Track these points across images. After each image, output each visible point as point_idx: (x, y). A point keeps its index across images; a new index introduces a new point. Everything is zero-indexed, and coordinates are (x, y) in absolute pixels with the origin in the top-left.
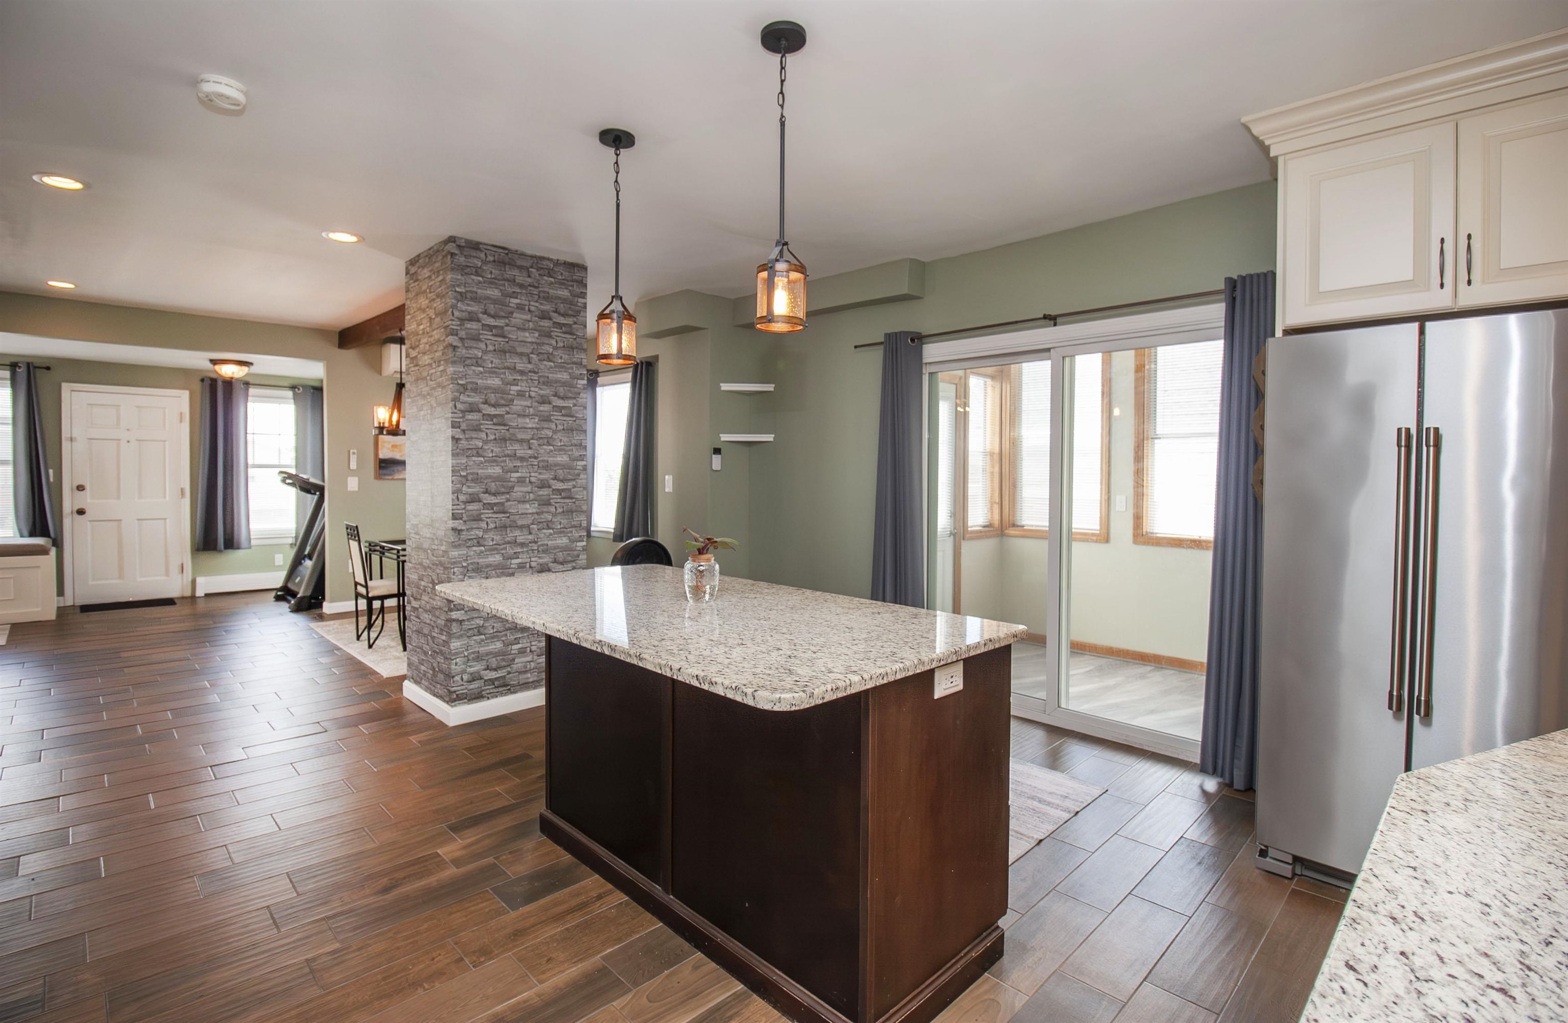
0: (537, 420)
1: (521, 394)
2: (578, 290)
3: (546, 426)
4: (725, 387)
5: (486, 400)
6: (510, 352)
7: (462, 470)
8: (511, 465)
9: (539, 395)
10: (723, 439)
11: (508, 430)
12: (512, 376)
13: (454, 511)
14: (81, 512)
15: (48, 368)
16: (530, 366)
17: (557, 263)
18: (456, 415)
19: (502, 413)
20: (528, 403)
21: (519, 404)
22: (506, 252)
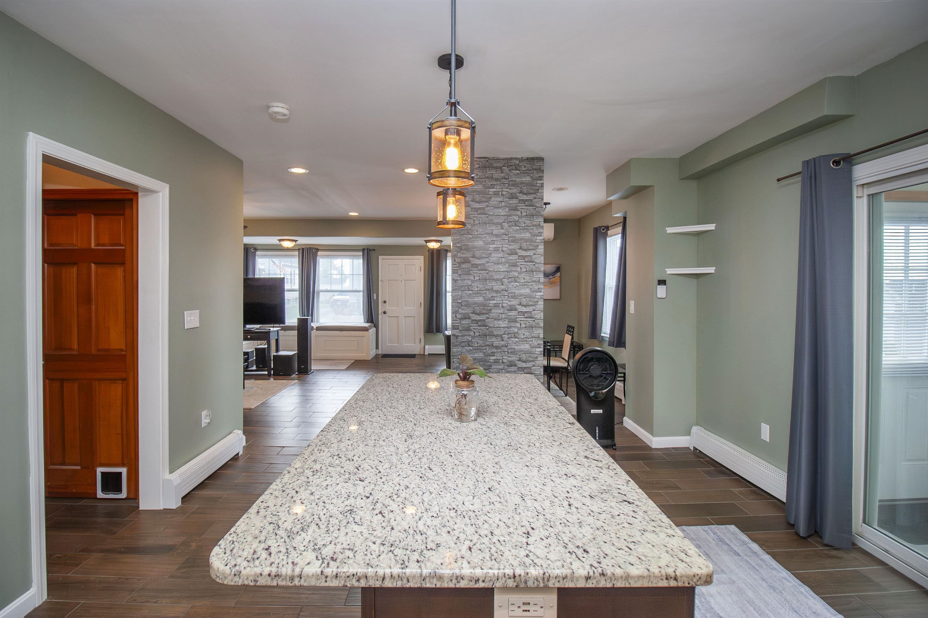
0: (507, 266)
1: (496, 250)
2: (537, 175)
3: (514, 269)
4: (670, 230)
5: (474, 255)
6: (489, 223)
7: (459, 299)
8: (490, 296)
9: (509, 249)
10: (668, 273)
11: (488, 273)
12: (490, 238)
13: (454, 324)
14: (385, 313)
15: (374, 250)
16: (503, 231)
17: (522, 160)
18: (455, 266)
19: (483, 262)
20: (501, 255)
21: (495, 256)
22: (487, 160)
